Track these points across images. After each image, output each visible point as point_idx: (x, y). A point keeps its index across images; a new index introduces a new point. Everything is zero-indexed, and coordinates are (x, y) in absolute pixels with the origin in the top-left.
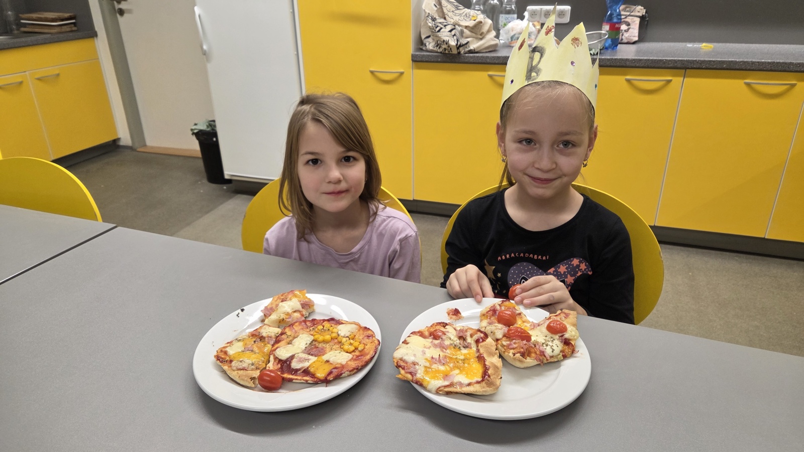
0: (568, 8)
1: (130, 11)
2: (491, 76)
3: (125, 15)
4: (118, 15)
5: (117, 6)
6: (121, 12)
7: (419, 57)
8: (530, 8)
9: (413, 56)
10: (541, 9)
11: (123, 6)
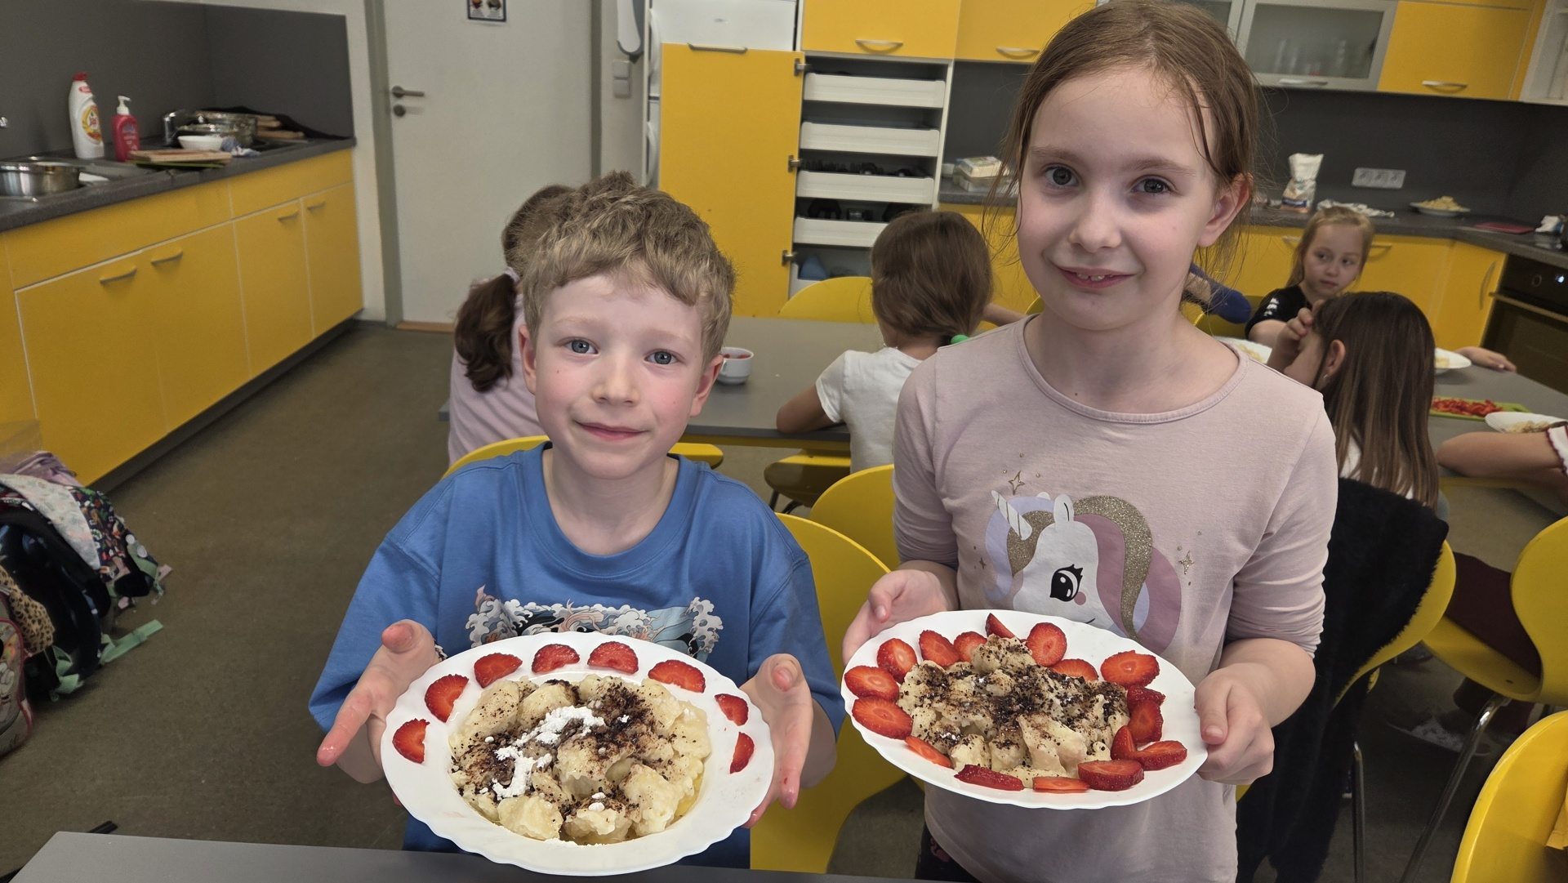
1: (417, 111)
3: (408, 117)
4: (393, 116)
5: (394, 102)
6: (400, 112)
11: (405, 102)
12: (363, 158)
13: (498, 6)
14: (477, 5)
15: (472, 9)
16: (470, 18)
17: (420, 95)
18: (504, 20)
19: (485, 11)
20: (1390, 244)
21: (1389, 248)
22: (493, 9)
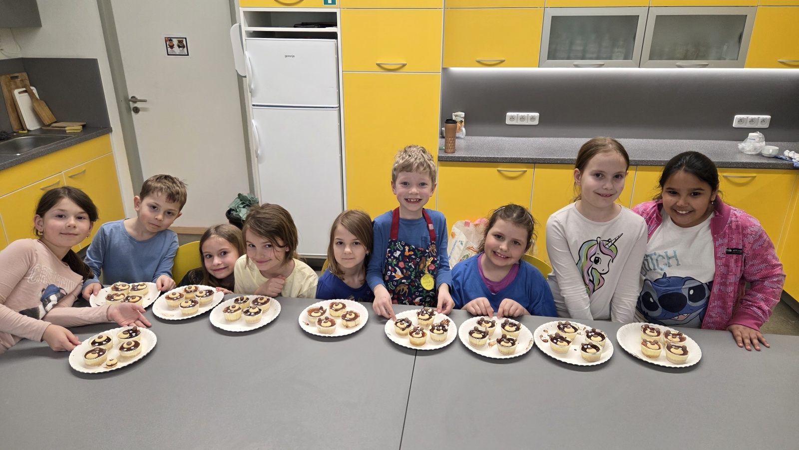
0: (537, 114)
1: (145, 110)
2: (499, 171)
3: (140, 112)
4: (132, 112)
5: (132, 105)
6: (137, 110)
7: (445, 158)
8: (509, 114)
9: (439, 157)
10: (518, 115)
11: (138, 105)
12: (116, 138)
13: (184, 47)
14: (172, 47)
15: (169, 49)
16: (168, 55)
17: (144, 101)
18: (188, 55)
19: (176, 50)
20: (754, 175)
21: (755, 177)
22: (181, 49)
